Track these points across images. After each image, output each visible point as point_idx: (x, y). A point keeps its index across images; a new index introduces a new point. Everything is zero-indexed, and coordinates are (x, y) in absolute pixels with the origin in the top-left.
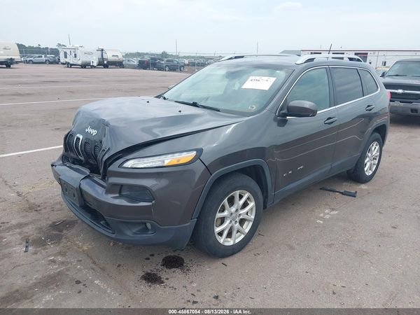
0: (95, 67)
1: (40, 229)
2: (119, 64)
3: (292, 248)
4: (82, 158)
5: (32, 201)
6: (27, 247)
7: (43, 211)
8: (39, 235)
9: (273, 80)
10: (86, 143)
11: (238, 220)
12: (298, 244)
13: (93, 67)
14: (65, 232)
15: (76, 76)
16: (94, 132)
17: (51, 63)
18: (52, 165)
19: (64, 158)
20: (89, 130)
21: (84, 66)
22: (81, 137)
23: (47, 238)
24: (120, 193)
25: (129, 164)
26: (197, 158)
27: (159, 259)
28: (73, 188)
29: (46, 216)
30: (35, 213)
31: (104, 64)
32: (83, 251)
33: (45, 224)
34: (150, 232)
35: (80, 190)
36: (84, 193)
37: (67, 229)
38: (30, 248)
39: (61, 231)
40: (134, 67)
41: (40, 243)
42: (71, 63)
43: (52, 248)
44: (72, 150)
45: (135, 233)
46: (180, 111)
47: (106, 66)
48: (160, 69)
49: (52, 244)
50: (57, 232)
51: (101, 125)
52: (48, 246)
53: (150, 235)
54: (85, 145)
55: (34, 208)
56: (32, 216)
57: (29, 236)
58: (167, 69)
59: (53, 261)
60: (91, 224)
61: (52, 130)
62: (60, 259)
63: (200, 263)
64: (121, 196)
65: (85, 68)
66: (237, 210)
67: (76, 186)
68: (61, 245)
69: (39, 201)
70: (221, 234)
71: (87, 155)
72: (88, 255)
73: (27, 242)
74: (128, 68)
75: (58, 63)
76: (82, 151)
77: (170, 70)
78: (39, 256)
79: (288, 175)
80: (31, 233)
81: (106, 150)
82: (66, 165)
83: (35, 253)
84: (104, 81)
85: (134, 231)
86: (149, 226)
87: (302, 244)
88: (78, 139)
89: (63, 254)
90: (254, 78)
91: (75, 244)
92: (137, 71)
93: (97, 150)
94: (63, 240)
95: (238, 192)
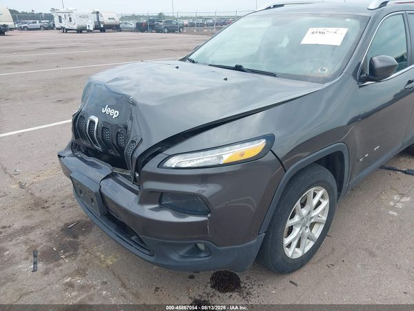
0: (91, 31)
1: (50, 234)
2: (116, 28)
3: (372, 254)
4: (99, 148)
5: (37, 194)
6: (35, 263)
7: (52, 208)
8: (49, 244)
9: (344, 31)
10: (103, 128)
11: (308, 225)
12: (378, 248)
13: (89, 31)
14: (81, 238)
15: (74, 41)
16: (115, 113)
17: (46, 29)
18: (59, 156)
19: (74, 147)
20: (107, 110)
21: (80, 30)
22: (96, 120)
23: (59, 250)
24: (160, 202)
25: (173, 162)
26: (268, 149)
27: (206, 277)
28: (90, 191)
29: (56, 215)
30: (42, 211)
31: (101, 28)
32: (108, 267)
33: (55, 226)
34: (203, 255)
35: (101, 196)
36: (107, 200)
37: (83, 233)
38: (40, 265)
39: (75, 237)
40: (131, 30)
41: (51, 256)
42: (67, 27)
43: (67, 264)
44: (84, 137)
45: (183, 257)
46: (226, 79)
47: (103, 30)
48: (158, 31)
49: (66, 257)
50: (71, 239)
51: (124, 102)
52: (61, 261)
53: (202, 259)
54: (102, 130)
55: (39, 204)
56: (39, 216)
57: (37, 246)
58: (166, 30)
59: (70, 285)
60: (117, 239)
61: (54, 102)
62: (79, 281)
63: (261, 283)
64: (162, 207)
65: (81, 32)
66: (309, 213)
67: (95, 189)
68: (79, 258)
69: (46, 194)
70: (289, 246)
71: (107, 145)
72: (114, 273)
73: (35, 256)
74: (126, 31)
75: (53, 29)
76: (98, 139)
77: (169, 32)
78: (51, 277)
79: (365, 159)
80: (39, 241)
81: (137, 142)
82: (77, 156)
83: (46, 273)
84: (103, 46)
85: (181, 254)
86: (201, 246)
87: (383, 247)
88: (92, 122)
89: (81, 272)
90: (315, 30)
91: (96, 257)
92: (135, 34)
93: (121, 139)
94: (81, 251)
95: (312, 190)
